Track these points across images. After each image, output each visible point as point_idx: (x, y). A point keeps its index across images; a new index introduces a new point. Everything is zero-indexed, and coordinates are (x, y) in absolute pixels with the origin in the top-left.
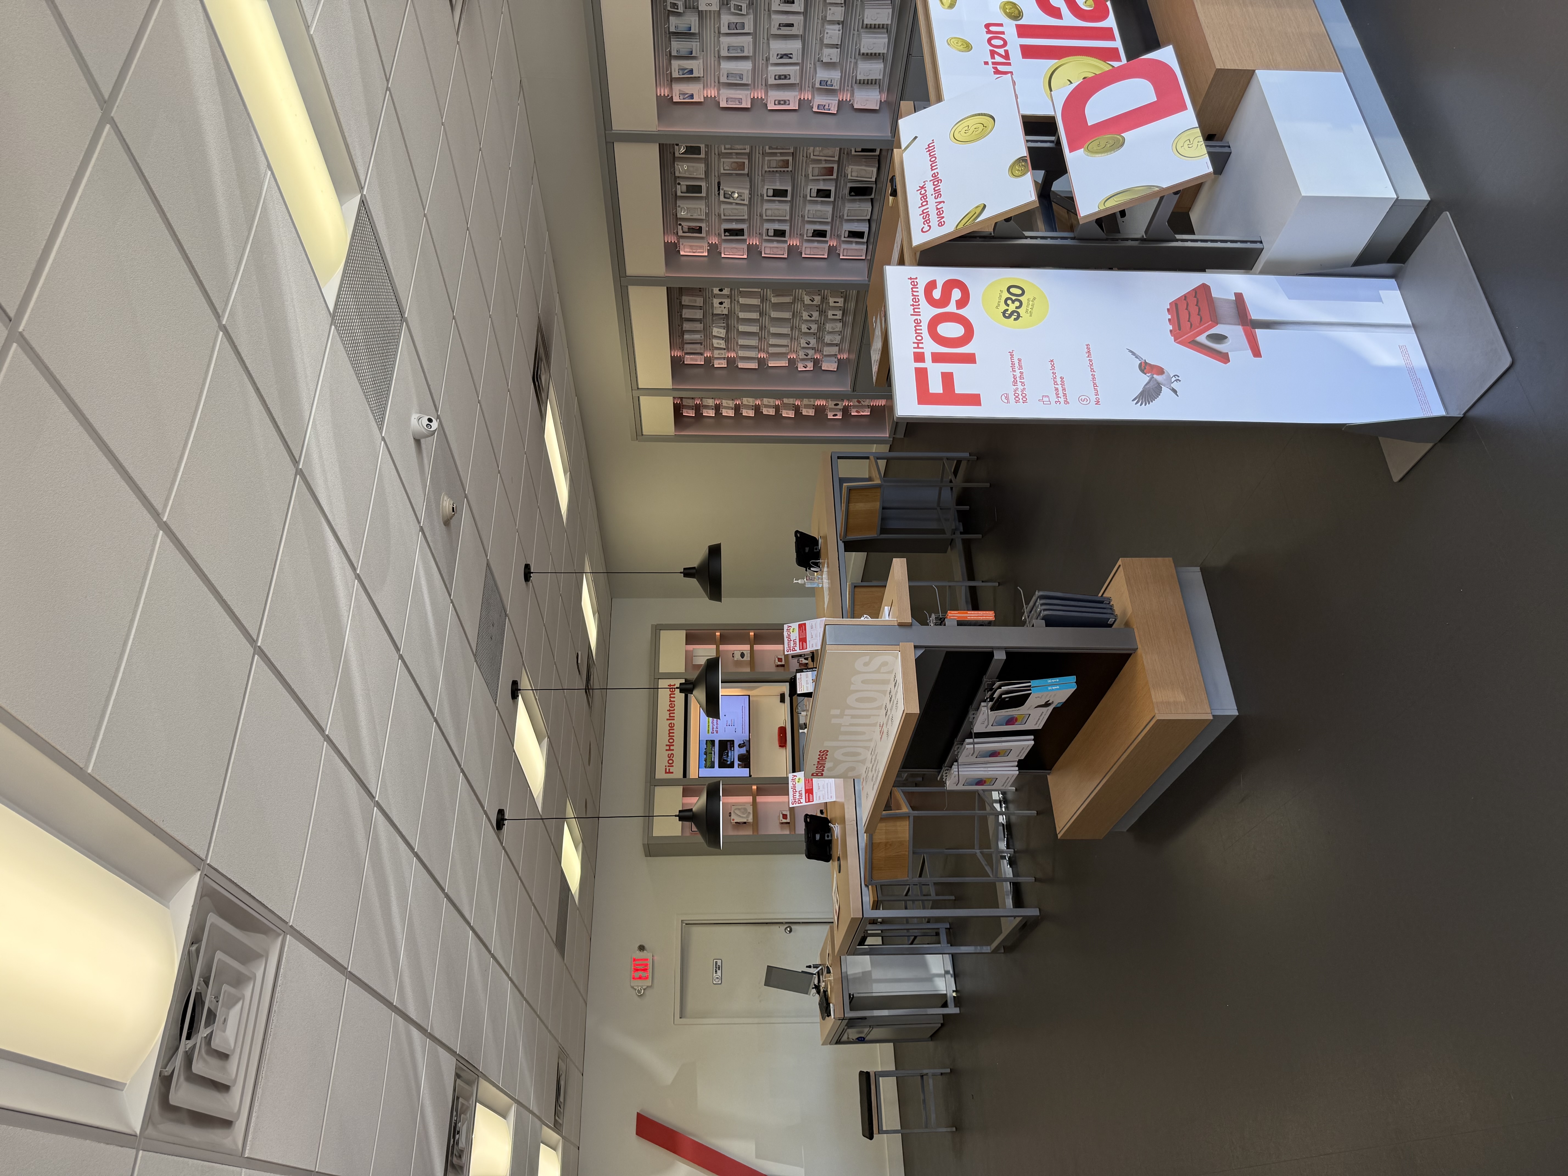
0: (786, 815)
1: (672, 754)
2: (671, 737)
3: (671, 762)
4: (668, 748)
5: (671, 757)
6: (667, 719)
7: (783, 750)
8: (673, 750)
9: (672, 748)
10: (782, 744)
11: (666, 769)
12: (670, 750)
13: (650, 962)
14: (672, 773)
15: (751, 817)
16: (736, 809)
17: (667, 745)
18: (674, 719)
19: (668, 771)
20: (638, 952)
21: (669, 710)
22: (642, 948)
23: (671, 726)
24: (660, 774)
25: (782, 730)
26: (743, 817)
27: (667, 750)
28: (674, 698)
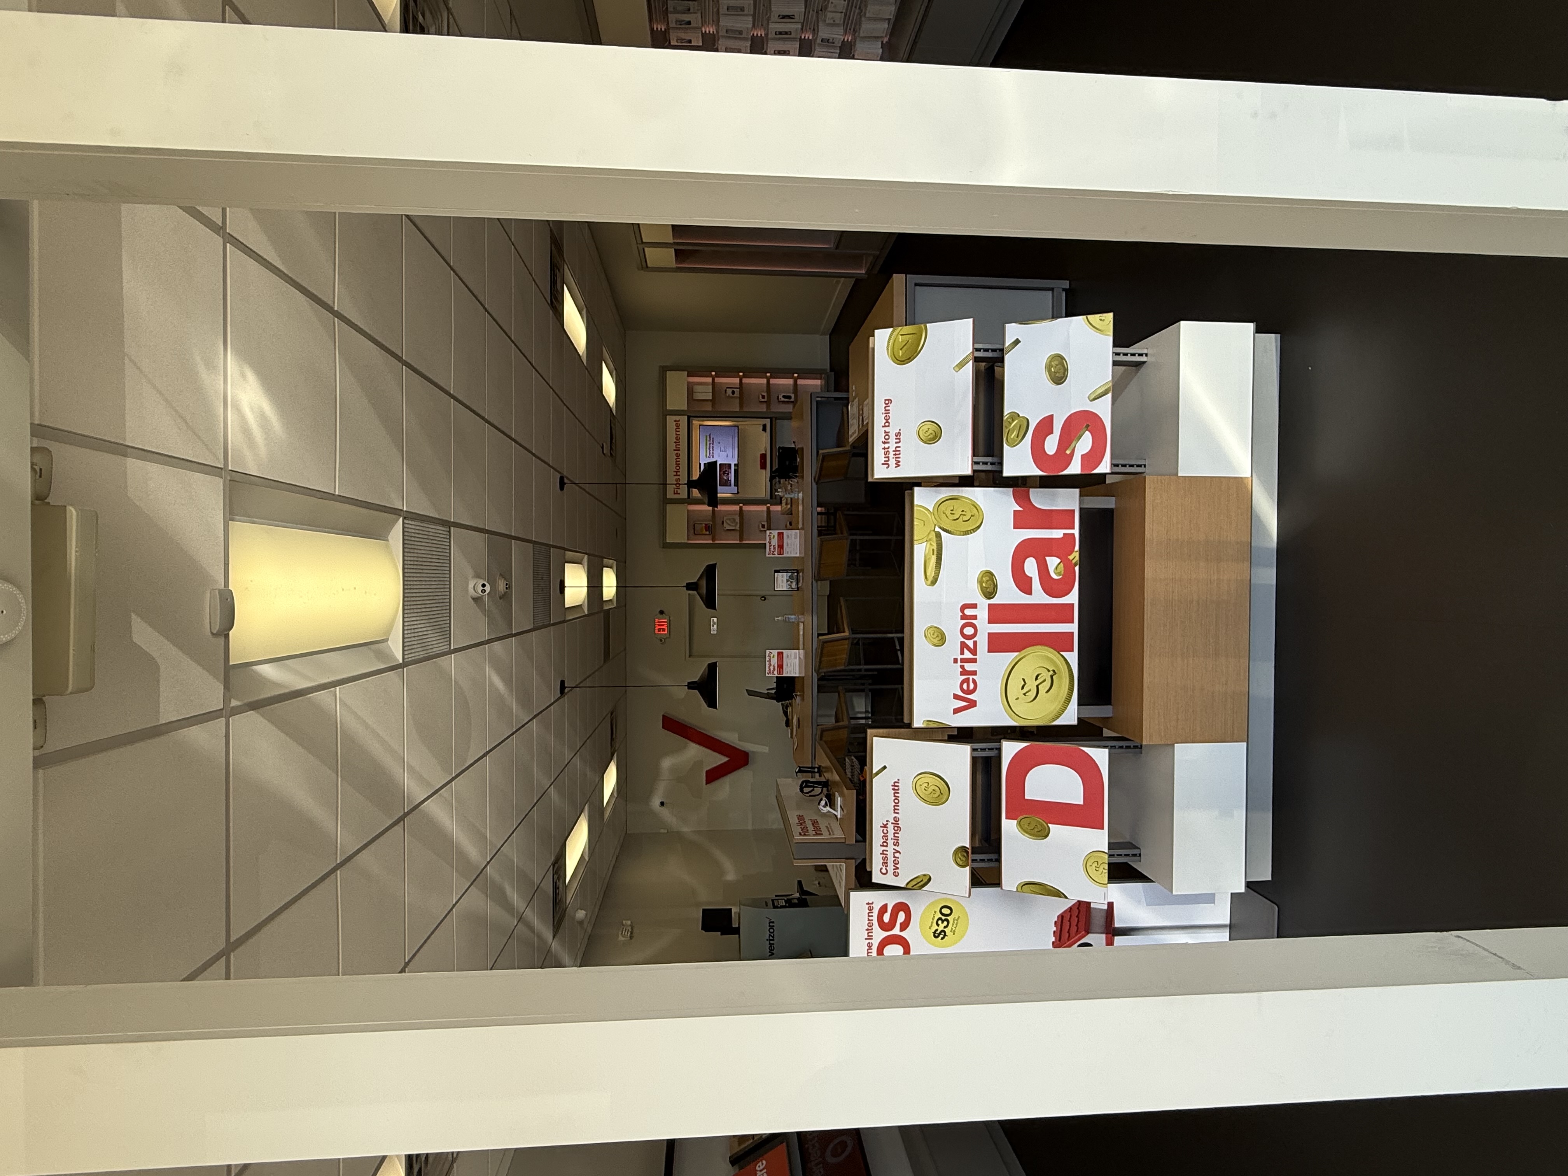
0: (764, 525)
1: (679, 478)
2: (678, 465)
3: (678, 485)
4: (675, 473)
5: (678, 481)
6: (674, 449)
7: (764, 471)
8: (679, 475)
9: (678, 473)
10: (763, 466)
11: (674, 491)
12: (677, 475)
14: (679, 494)
15: (738, 526)
16: (727, 519)
17: (675, 472)
18: (679, 449)
19: (676, 492)
20: (659, 614)
21: (675, 442)
22: (662, 612)
23: (678, 456)
24: (670, 495)
25: (763, 457)
26: (733, 526)
27: (675, 475)
28: (679, 431)
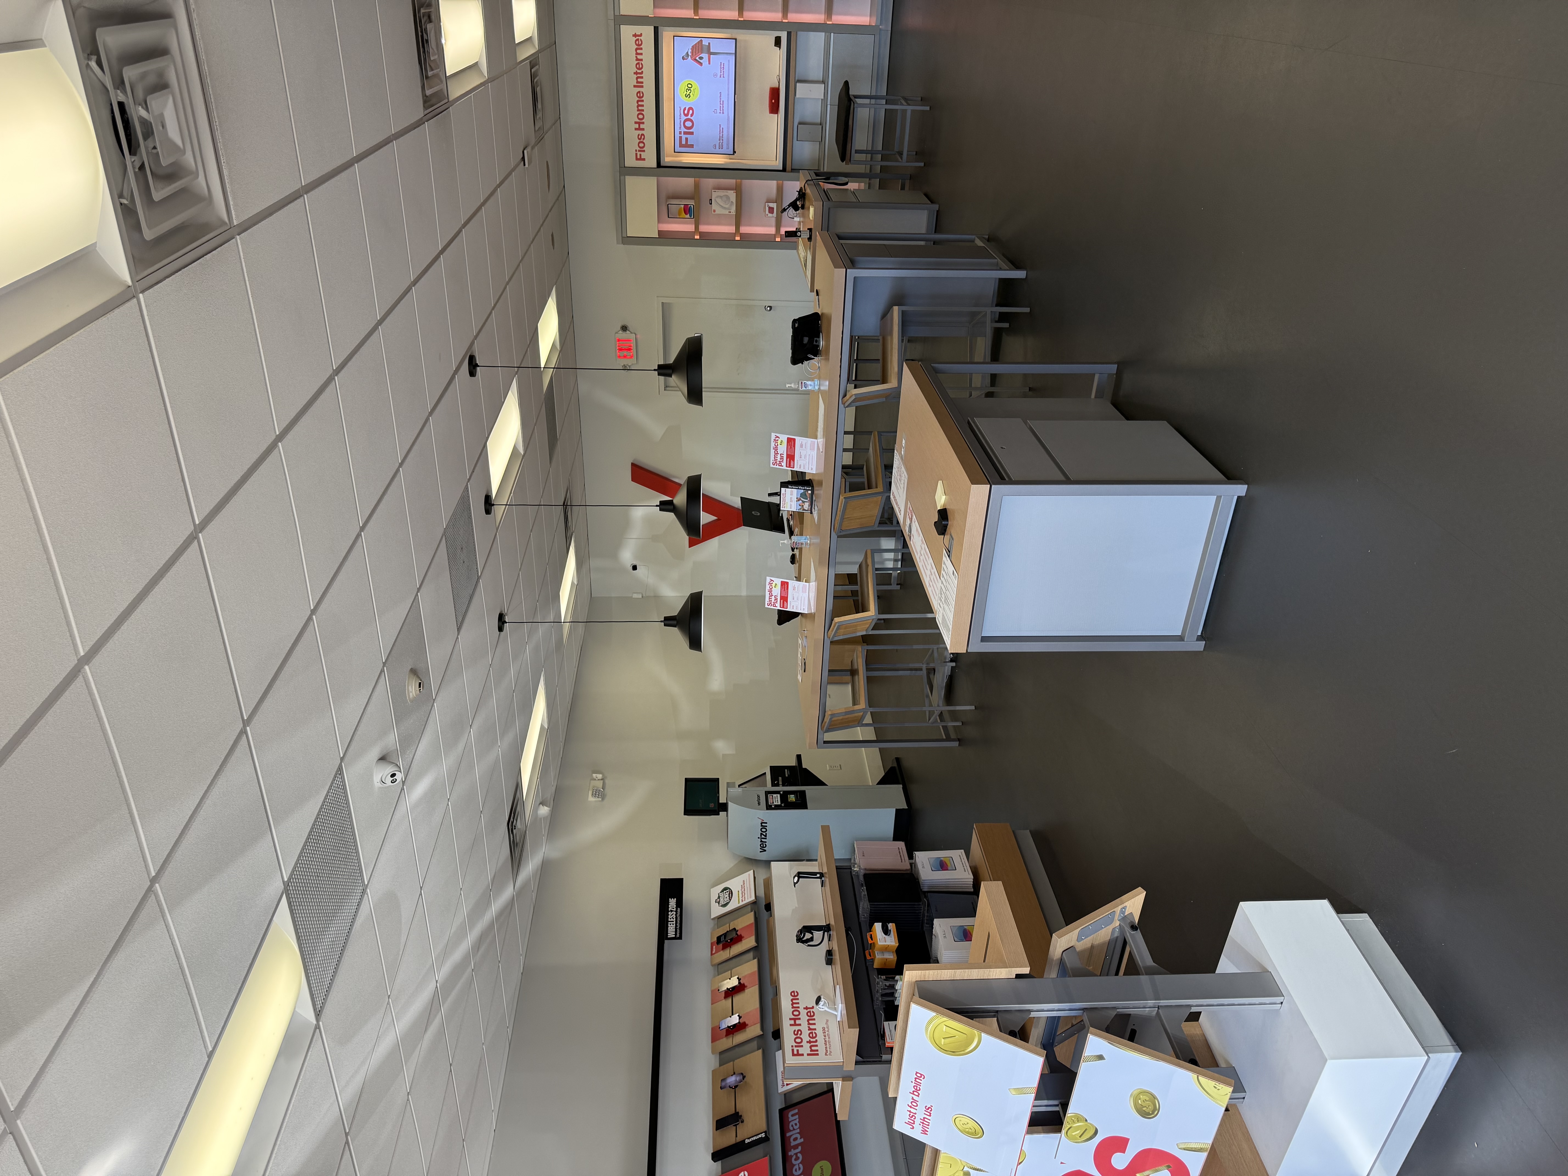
1: (643, 135)
2: (640, 112)
3: (641, 145)
4: (637, 126)
5: (641, 138)
6: (635, 86)
8: (643, 129)
9: (642, 126)
10: (774, 109)
11: (636, 154)
12: (640, 129)
13: (633, 344)
14: (644, 159)
15: (734, 207)
16: (717, 197)
17: (636, 123)
18: (642, 87)
19: (639, 157)
20: (621, 332)
21: (636, 73)
22: (624, 328)
23: (640, 96)
24: (630, 160)
25: (774, 93)
26: (725, 208)
27: (636, 129)
28: (641, 54)
